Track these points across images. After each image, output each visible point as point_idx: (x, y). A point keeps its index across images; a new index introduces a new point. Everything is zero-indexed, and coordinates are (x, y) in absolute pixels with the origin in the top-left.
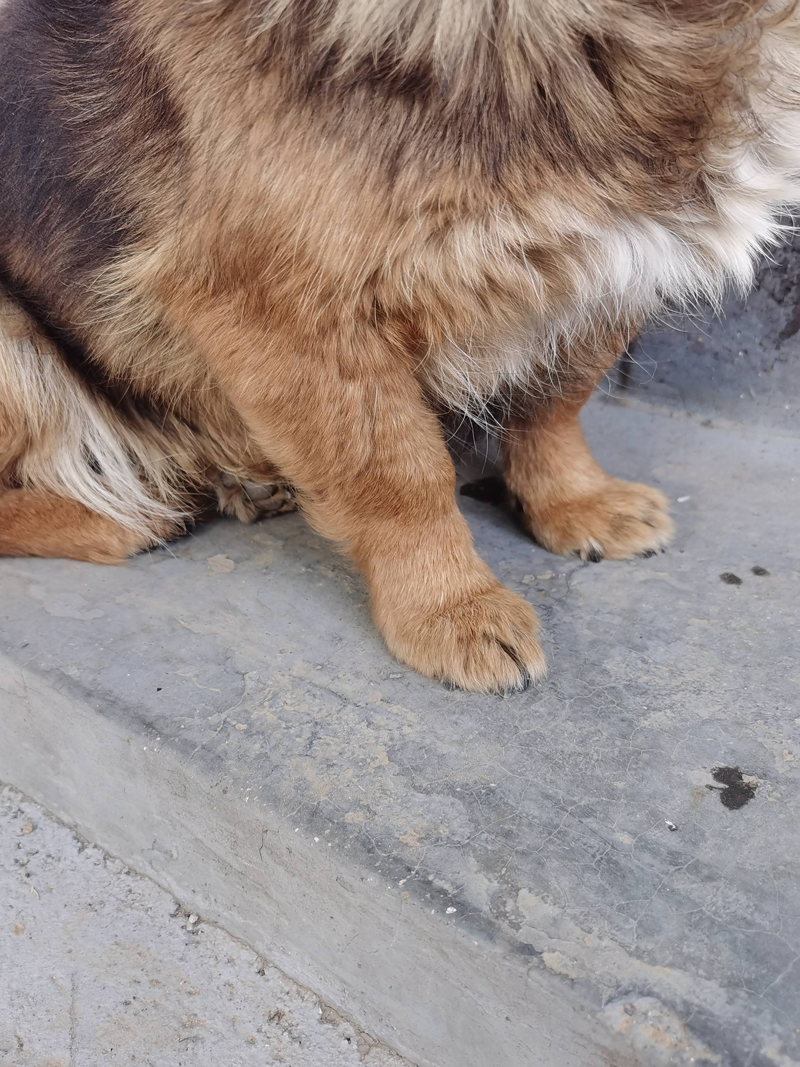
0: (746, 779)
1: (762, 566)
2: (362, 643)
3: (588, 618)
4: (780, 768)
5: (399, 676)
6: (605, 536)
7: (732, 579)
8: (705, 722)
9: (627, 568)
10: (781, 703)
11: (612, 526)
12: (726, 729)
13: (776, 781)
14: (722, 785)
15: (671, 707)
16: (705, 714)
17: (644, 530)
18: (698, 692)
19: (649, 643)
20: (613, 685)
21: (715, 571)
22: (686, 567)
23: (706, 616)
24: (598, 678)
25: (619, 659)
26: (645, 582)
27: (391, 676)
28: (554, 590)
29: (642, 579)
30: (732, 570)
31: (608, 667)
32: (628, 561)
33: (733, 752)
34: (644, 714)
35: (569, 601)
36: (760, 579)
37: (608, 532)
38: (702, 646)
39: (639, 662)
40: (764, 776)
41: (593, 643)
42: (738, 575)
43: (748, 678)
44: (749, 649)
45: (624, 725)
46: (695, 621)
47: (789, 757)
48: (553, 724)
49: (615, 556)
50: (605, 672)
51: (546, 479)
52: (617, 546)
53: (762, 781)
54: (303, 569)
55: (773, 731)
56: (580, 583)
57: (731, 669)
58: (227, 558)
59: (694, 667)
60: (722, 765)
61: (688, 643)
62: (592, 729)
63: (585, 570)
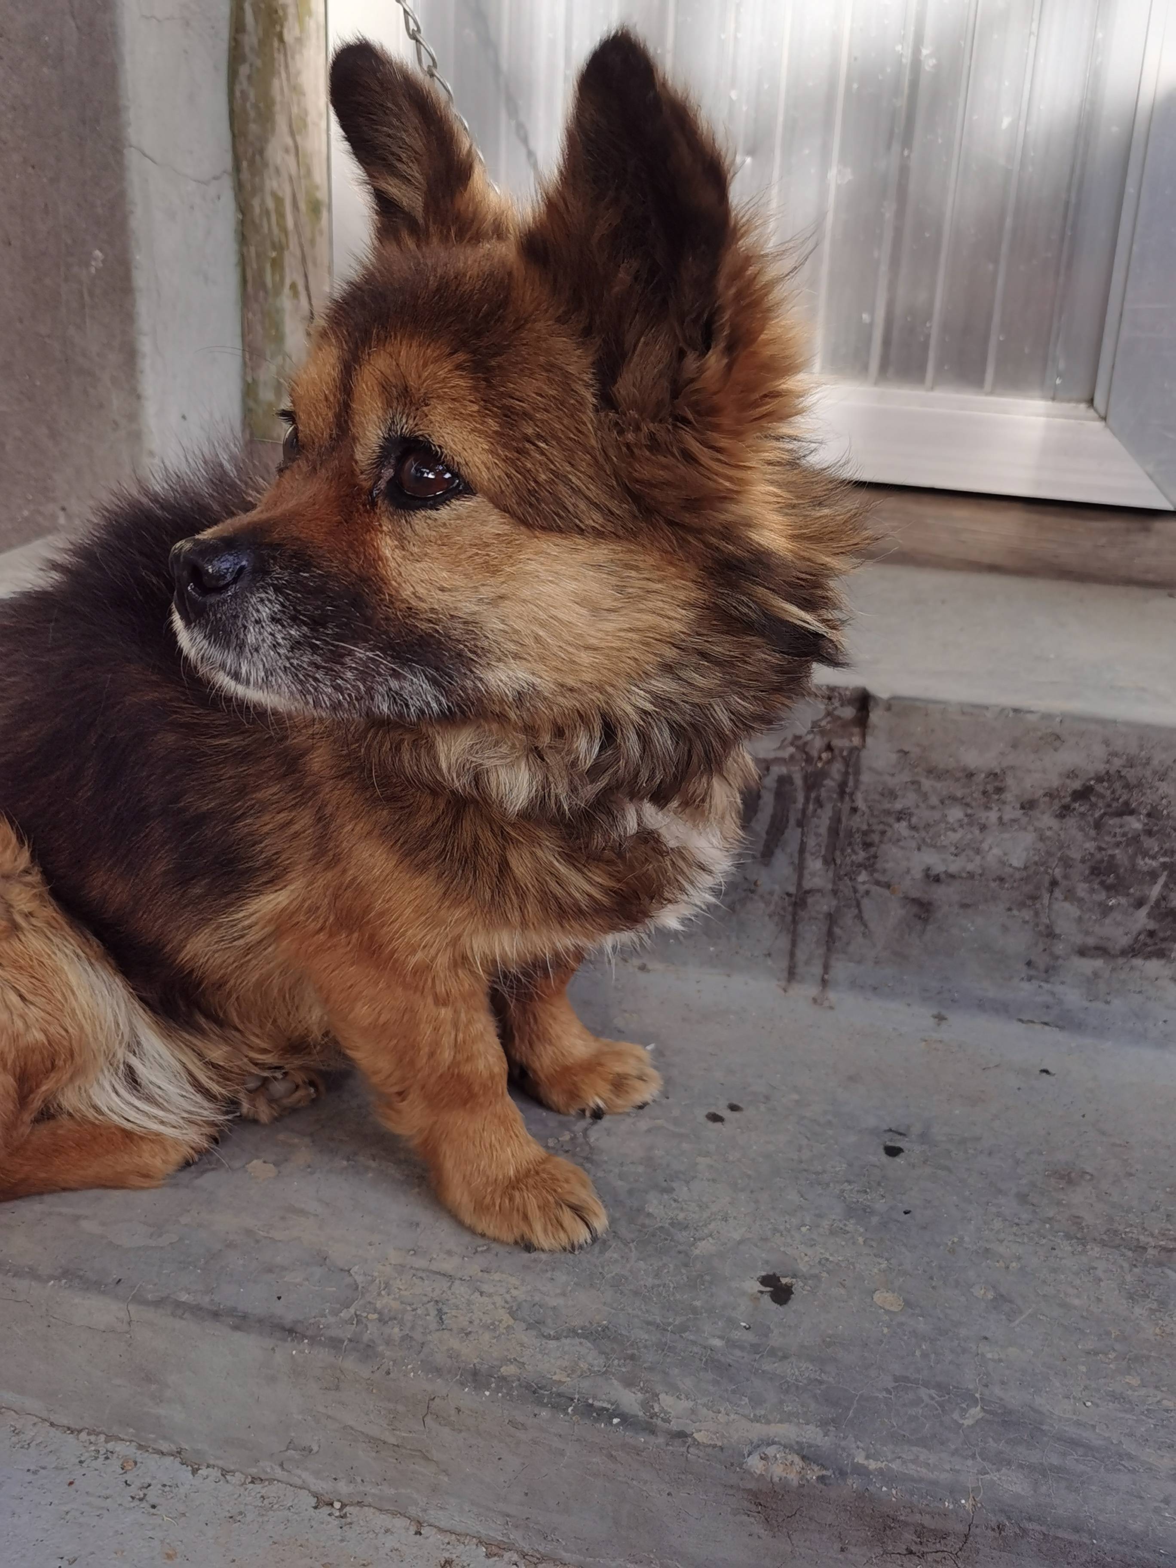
0: (784, 1281)
1: (735, 1103)
2: (437, 1224)
3: (617, 1171)
4: (803, 1267)
5: (485, 1248)
6: (607, 1095)
7: (715, 1118)
8: (740, 1242)
9: (629, 1120)
10: (787, 1218)
11: (613, 1085)
12: (756, 1245)
13: (805, 1278)
14: (768, 1289)
15: (711, 1235)
16: (737, 1237)
17: (638, 1084)
18: (725, 1219)
19: (674, 1185)
20: (660, 1225)
21: (701, 1114)
22: (676, 1112)
23: (707, 1154)
24: (647, 1222)
25: (655, 1202)
26: (649, 1131)
27: (479, 1249)
28: (578, 1149)
29: (645, 1128)
30: (713, 1110)
31: (651, 1210)
32: (628, 1114)
33: (767, 1262)
34: (694, 1244)
35: (595, 1157)
36: (736, 1115)
37: (611, 1091)
38: (714, 1180)
39: (672, 1202)
40: (794, 1276)
41: (631, 1192)
42: (719, 1113)
43: (757, 1202)
44: (749, 1177)
45: (682, 1255)
46: (700, 1159)
47: (806, 1259)
48: (628, 1266)
49: (615, 1110)
50: (649, 1215)
51: (548, 1046)
52: (619, 1102)
53: (794, 1280)
54: (345, 1163)
55: (789, 1240)
56: (597, 1140)
57: (743, 1196)
58: (265, 1162)
59: (714, 1199)
60: (764, 1274)
61: (702, 1179)
62: (660, 1264)
63: (595, 1127)
